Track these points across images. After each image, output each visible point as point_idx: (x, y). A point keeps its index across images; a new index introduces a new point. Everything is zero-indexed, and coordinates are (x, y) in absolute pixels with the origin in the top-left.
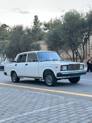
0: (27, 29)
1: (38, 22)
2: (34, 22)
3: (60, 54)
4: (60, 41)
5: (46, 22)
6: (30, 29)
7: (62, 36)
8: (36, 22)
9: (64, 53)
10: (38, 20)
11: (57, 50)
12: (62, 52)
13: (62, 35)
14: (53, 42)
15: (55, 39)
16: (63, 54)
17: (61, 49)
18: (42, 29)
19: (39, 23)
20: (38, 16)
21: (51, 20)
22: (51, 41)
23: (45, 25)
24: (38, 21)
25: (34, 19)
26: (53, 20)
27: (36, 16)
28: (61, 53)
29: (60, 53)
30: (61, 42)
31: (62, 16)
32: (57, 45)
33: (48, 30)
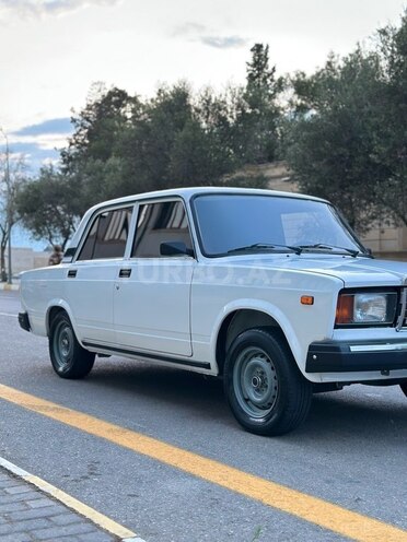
0: (208, 102)
1: (269, 75)
2: (250, 75)
3: (368, 230)
4: (369, 162)
5: (304, 75)
6: (224, 102)
7: (378, 135)
8: (258, 76)
9: (388, 223)
10: (270, 64)
11: (352, 209)
12: (373, 218)
13: (377, 128)
14: (331, 162)
15: (342, 150)
16: (380, 225)
17: (369, 201)
18: (283, 109)
19: (272, 80)
20: (267, 47)
21: (329, 64)
22: (318, 157)
23: (301, 87)
24: (270, 70)
25: (251, 62)
26: (342, 64)
27: (258, 48)
28: (369, 226)
29: (367, 223)
30: (375, 165)
31: (383, 32)
32: (351, 181)
33: (314, 112)
